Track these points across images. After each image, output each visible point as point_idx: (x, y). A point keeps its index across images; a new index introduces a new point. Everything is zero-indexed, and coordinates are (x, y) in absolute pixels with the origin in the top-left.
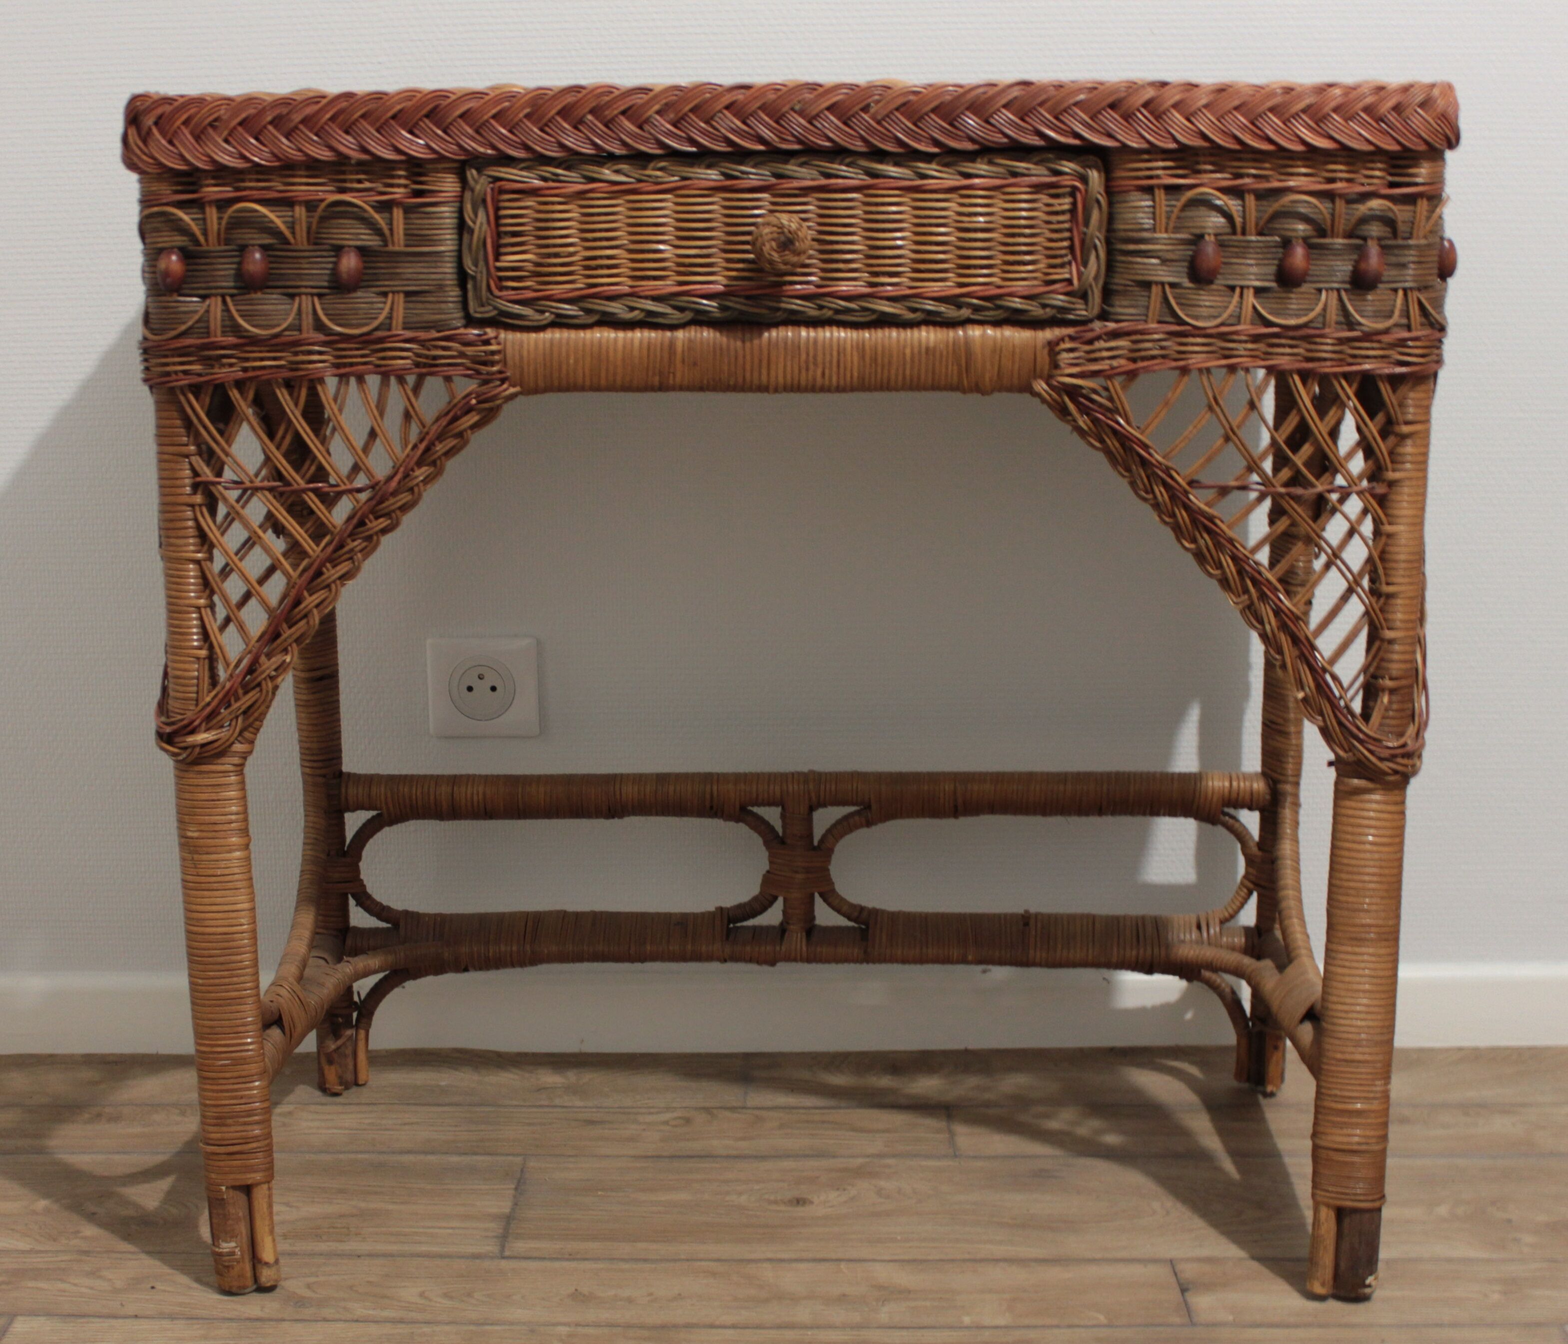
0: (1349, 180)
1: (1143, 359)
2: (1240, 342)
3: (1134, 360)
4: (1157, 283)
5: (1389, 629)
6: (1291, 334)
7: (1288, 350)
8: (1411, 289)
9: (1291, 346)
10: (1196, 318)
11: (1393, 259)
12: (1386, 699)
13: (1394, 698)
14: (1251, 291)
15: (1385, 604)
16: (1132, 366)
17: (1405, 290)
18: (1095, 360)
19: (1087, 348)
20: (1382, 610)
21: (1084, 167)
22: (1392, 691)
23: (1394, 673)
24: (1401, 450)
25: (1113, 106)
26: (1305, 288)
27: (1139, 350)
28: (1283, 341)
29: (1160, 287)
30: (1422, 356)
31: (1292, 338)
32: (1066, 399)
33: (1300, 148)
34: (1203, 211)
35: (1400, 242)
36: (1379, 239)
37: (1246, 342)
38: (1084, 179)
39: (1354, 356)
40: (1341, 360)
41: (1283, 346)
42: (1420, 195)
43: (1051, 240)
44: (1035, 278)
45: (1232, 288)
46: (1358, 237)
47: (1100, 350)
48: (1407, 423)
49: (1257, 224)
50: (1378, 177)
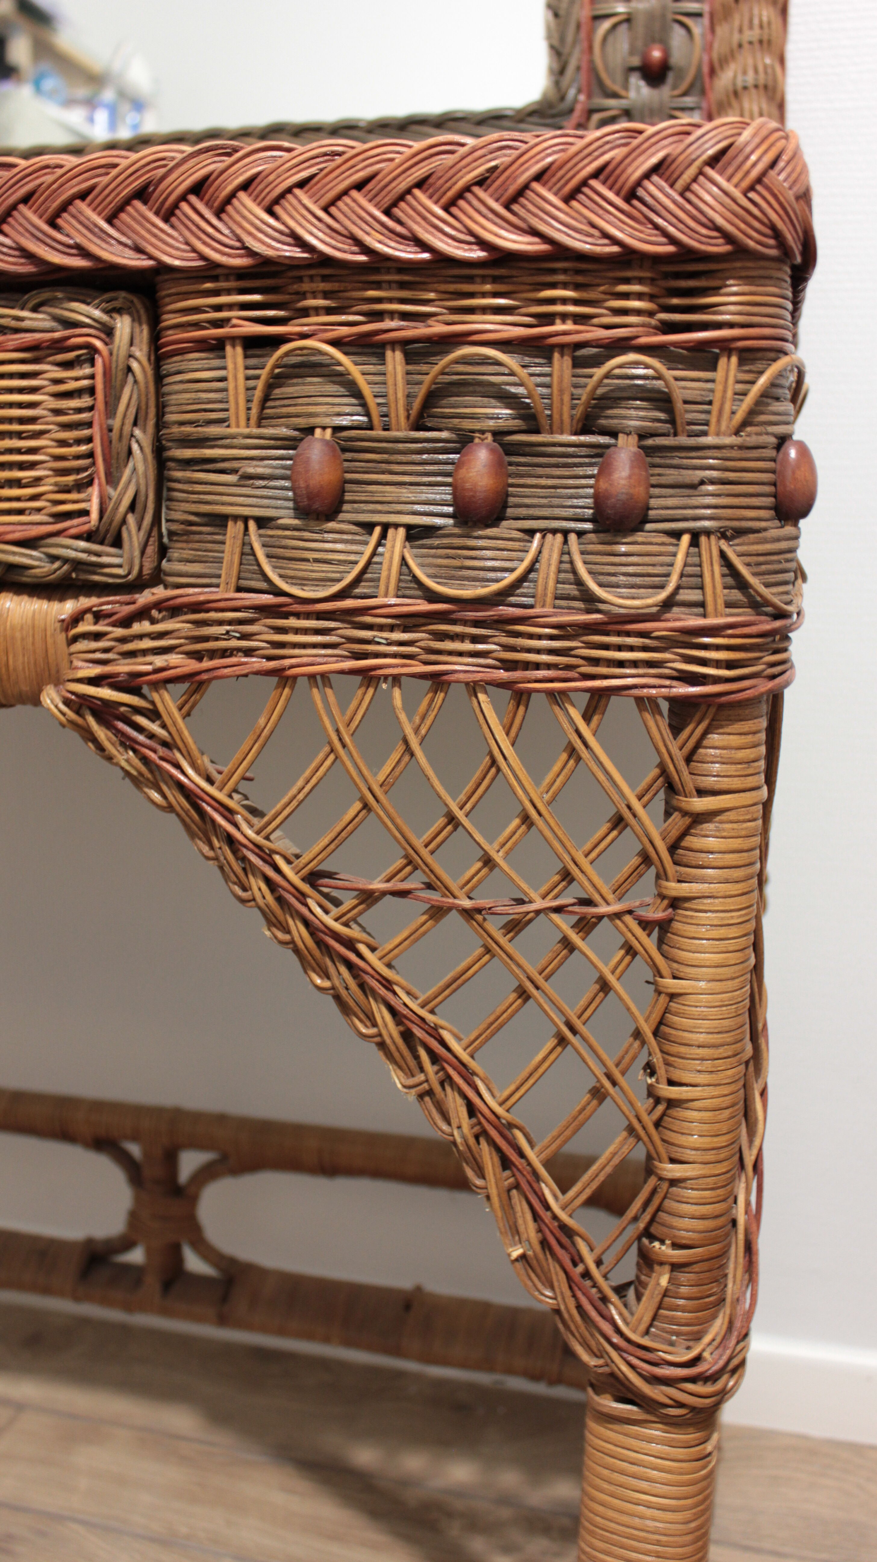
0: (579, 319)
1: (213, 654)
2: (381, 628)
3: (198, 656)
4: (236, 518)
5: (673, 1161)
6: (471, 615)
7: (468, 646)
8: (708, 533)
9: (475, 639)
10: (302, 582)
11: (672, 476)
12: (664, 1281)
13: (683, 1277)
14: (402, 531)
15: (664, 1114)
16: (193, 665)
17: (695, 536)
18: (132, 654)
19: (119, 632)
20: (658, 1124)
21: (107, 312)
22: (676, 1267)
23: (685, 1236)
24: (691, 841)
25: (142, 194)
26: (506, 528)
27: (206, 639)
28: (458, 629)
29: (240, 525)
30: (730, 665)
31: (477, 624)
32: (91, 720)
33: (477, 254)
34: (313, 385)
35: (683, 440)
36: (642, 436)
37: (392, 628)
38: (108, 332)
39: (595, 661)
40: (569, 667)
41: (461, 637)
42: (725, 346)
43: (63, 443)
44: (39, 510)
45: (369, 527)
46: (603, 432)
47: (141, 637)
48: (701, 792)
49: (408, 408)
50: (638, 312)
